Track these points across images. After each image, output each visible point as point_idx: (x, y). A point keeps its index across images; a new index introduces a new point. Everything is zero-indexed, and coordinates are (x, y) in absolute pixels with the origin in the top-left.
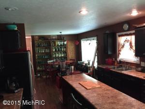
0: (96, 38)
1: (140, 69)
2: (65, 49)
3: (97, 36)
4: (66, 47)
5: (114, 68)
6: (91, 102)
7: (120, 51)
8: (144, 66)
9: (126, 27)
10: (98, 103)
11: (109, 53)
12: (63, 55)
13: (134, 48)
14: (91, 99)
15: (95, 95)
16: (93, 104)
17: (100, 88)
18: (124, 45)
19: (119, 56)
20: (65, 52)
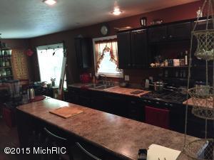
0: (62, 45)
1: (124, 84)
2: (8, 63)
3: (63, 42)
4: (9, 60)
5: (93, 86)
6: (77, 133)
7: (99, 62)
8: (128, 80)
9: (105, 30)
10: (87, 133)
11: (85, 66)
12: (5, 74)
13: (116, 58)
14: (76, 130)
15: (80, 123)
16: (81, 135)
17: (84, 113)
18: (103, 55)
19: (97, 70)
20: (9, 69)
